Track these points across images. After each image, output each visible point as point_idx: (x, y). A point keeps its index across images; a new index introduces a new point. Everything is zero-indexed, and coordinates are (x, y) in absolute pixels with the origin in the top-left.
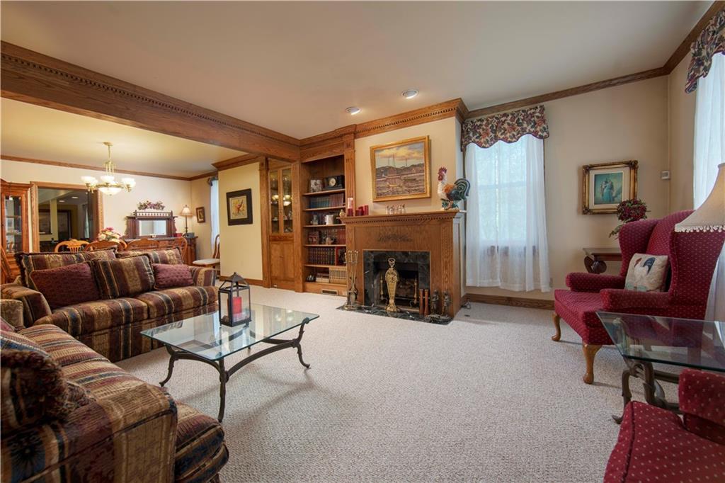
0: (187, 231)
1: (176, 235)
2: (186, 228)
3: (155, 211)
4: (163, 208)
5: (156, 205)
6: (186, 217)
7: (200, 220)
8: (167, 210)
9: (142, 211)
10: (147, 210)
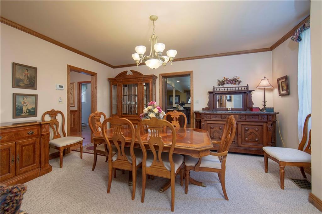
0: (265, 105)
1: (251, 109)
2: (265, 102)
3: (233, 86)
4: (239, 82)
5: (232, 81)
6: (265, 90)
7: (282, 92)
8: (244, 84)
9: (221, 86)
10: (225, 86)
